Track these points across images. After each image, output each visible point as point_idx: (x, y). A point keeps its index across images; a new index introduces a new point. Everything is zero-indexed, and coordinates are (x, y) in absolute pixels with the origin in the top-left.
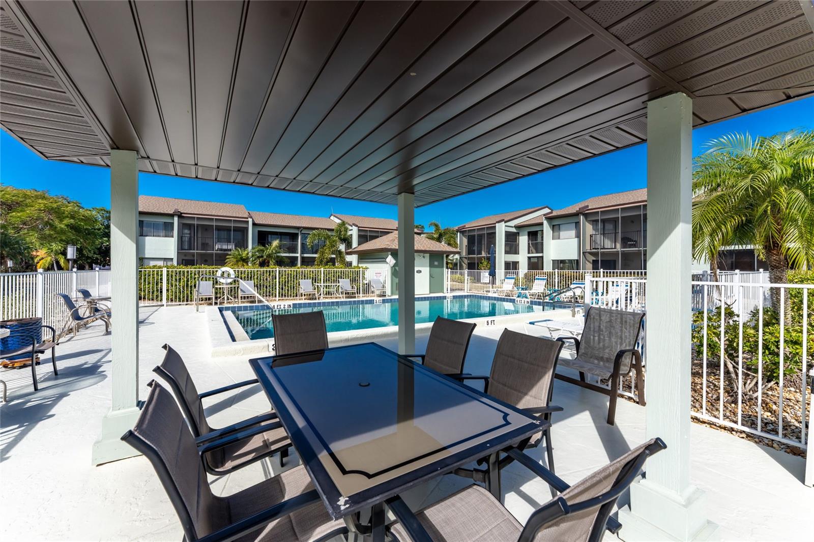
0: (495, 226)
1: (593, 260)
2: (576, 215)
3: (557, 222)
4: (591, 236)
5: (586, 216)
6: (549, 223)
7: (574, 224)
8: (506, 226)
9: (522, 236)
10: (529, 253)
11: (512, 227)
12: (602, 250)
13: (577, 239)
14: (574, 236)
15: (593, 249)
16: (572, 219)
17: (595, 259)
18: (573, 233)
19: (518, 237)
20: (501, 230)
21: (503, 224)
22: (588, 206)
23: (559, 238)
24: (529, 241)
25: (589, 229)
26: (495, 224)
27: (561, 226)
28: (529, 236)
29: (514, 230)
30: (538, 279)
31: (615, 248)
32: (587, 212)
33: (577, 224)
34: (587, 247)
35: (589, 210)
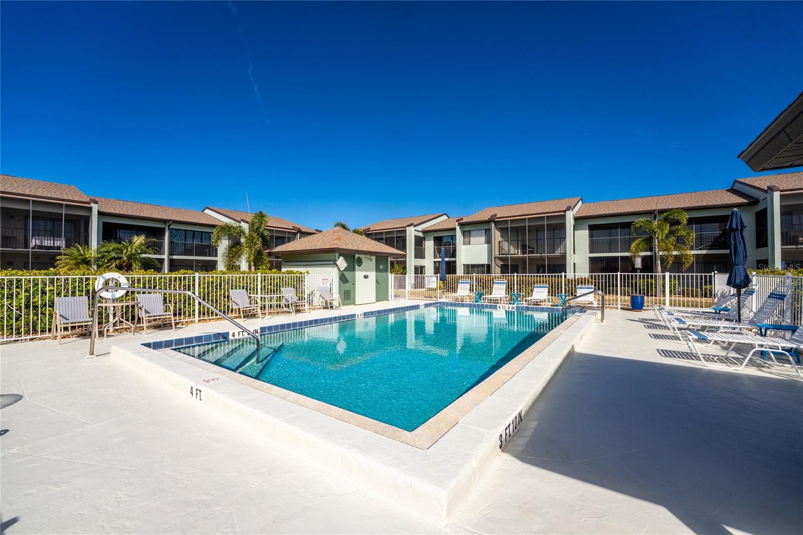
0: (406, 230)
1: (501, 265)
2: (488, 222)
3: (469, 228)
4: (499, 243)
5: (496, 223)
6: (461, 229)
7: (484, 230)
8: (415, 230)
9: (427, 241)
10: (434, 258)
11: (419, 231)
12: (511, 256)
13: (486, 245)
14: (484, 242)
15: (501, 254)
16: (484, 226)
17: (502, 263)
18: (483, 239)
19: (423, 242)
20: (411, 234)
21: (412, 228)
22: (496, 215)
23: (469, 244)
24: (434, 246)
25: (497, 235)
26: (405, 227)
27: (471, 232)
28: (434, 241)
29: (421, 235)
30: (498, 283)
31: (518, 254)
32: (496, 220)
33: (488, 232)
34: (496, 253)
35: (497, 218)
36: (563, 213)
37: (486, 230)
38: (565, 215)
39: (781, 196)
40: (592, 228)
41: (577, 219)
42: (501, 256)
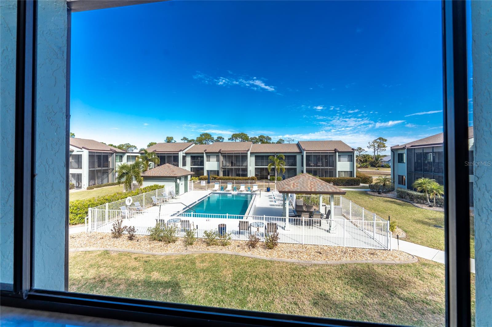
0: (178, 153)
1: (223, 171)
2: (218, 153)
3: (209, 154)
4: (222, 161)
6: (206, 154)
7: (216, 156)
8: (183, 153)
9: (188, 157)
10: (191, 166)
12: (227, 167)
14: (216, 161)
15: (223, 166)
16: (216, 154)
18: (215, 159)
19: (186, 158)
20: (181, 155)
21: (181, 152)
23: (209, 161)
24: (191, 160)
25: (221, 158)
27: (210, 156)
28: (191, 158)
29: (184, 155)
31: (229, 166)
32: (222, 152)
33: (218, 156)
34: (221, 166)
35: (222, 151)
36: (246, 152)
37: (217, 156)
38: (247, 153)
39: (306, 152)
40: (256, 156)
41: (251, 153)
42: (223, 167)
